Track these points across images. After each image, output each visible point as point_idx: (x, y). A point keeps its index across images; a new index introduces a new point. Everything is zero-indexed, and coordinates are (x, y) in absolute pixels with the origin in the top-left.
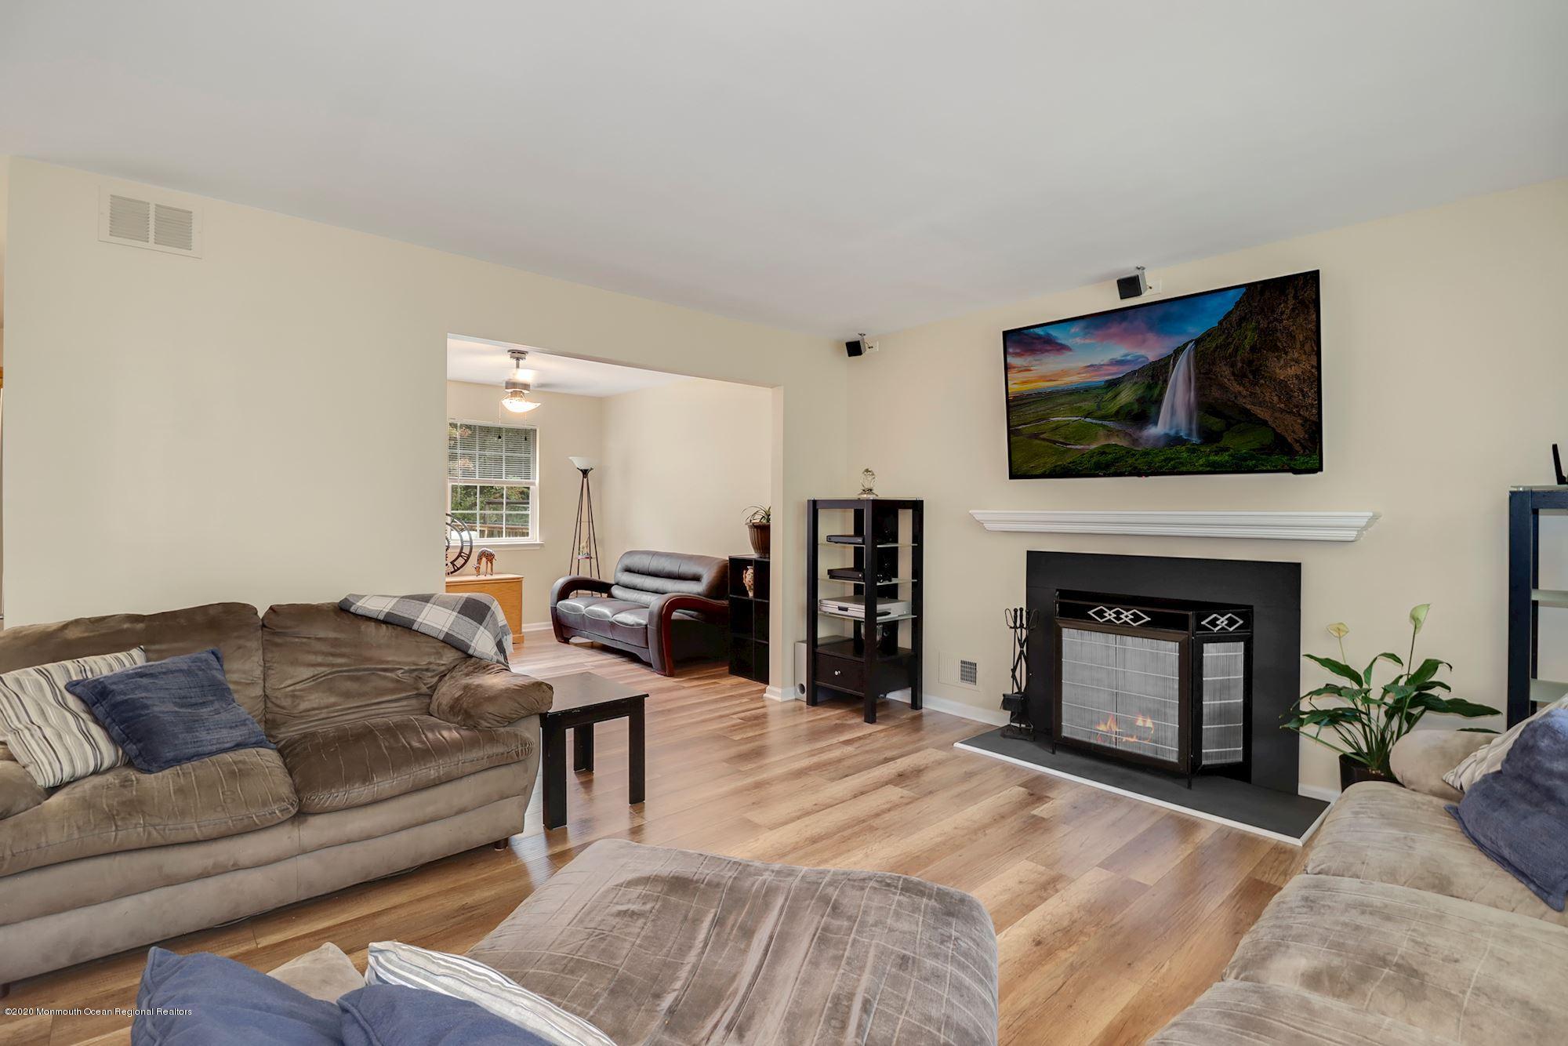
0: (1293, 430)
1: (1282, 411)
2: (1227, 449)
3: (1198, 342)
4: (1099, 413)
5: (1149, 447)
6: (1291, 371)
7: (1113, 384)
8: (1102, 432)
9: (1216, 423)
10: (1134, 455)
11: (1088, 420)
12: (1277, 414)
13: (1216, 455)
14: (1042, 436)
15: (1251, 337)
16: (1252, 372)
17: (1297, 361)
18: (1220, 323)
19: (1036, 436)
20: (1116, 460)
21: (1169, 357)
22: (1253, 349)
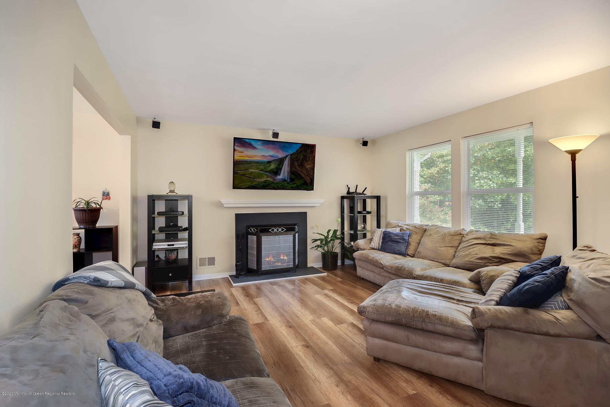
0: (308, 181)
1: (307, 175)
2: (295, 183)
3: (291, 155)
4: (265, 170)
5: (278, 182)
6: (309, 166)
7: (269, 162)
8: (265, 176)
9: (293, 177)
10: (274, 183)
11: (261, 172)
12: (306, 176)
13: (293, 185)
14: (246, 175)
15: (302, 157)
16: (302, 165)
17: (310, 164)
18: (296, 151)
19: (244, 175)
20: (269, 185)
21: (284, 157)
22: (302, 160)
